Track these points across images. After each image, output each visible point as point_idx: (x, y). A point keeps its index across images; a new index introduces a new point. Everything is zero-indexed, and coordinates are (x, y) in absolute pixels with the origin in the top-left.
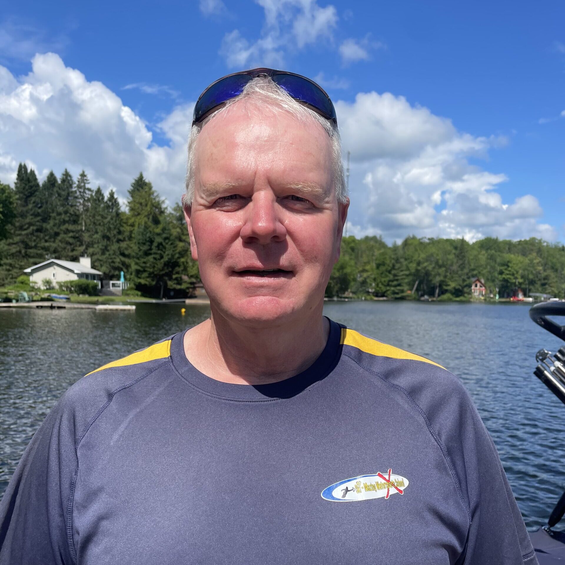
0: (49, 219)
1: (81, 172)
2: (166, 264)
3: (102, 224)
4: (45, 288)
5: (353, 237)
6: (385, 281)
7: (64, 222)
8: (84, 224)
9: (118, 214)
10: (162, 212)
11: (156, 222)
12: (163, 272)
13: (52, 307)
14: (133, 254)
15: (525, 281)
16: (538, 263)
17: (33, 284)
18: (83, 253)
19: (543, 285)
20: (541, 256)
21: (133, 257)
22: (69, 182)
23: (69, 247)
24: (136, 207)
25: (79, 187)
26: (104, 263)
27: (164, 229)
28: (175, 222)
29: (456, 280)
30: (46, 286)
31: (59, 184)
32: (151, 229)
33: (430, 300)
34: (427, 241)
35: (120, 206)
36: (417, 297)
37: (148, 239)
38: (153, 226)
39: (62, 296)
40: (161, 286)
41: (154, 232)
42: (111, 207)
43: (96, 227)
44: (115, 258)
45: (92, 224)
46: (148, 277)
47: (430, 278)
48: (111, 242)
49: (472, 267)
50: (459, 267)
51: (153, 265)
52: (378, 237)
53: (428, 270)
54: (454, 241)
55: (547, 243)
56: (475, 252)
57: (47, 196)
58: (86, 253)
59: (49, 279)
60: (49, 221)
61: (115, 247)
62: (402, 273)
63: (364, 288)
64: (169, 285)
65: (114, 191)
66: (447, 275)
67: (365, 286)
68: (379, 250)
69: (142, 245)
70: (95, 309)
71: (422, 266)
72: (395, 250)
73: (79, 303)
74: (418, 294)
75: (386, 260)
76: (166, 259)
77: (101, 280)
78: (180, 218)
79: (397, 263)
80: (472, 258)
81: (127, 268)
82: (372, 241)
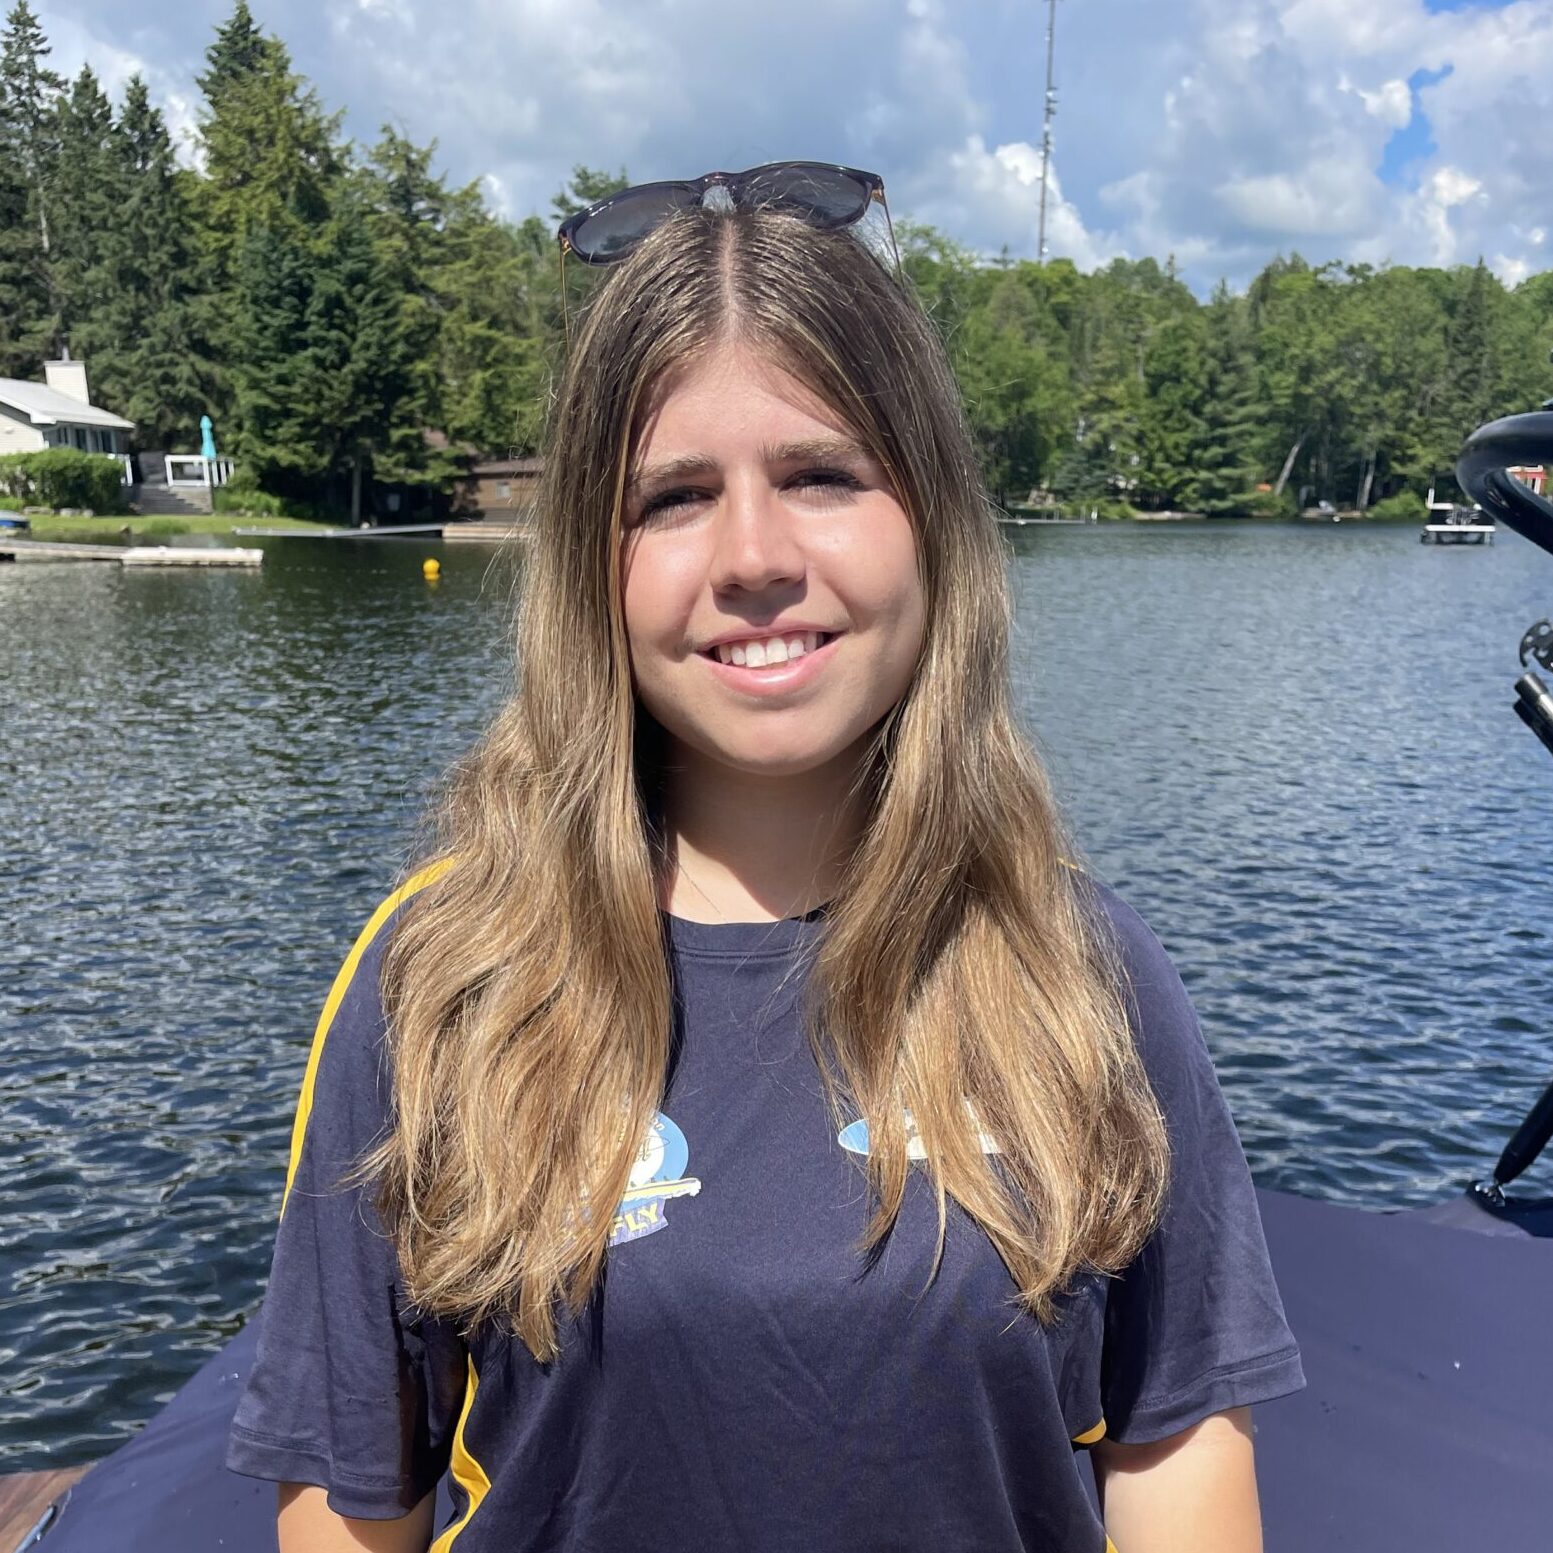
1: (14, 7)
2: (364, 385)
3: (111, 222)
5: (1069, 263)
6: (1176, 446)
8: (44, 224)
9: (168, 183)
10: (333, 168)
11: (314, 209)
12: (354, 418)
14: (238, 344)
18: (53, 343)
21: (240, 358)
24: (235, 151)
26: (134, 384)
27: (344, 241)
28: (383, 208)
32: (295, 241)
33: (1337, 518)
34: (1347, 279)
35: (172, 144)
36: (1293, 509)
37: (287, 283)
38: (302, 227)
40: (350, 471)
41: (309, 255)
42: (140, 150)
43: (93, 235)
44: (173, 363)
45: (76, 223)
46: (301, 439)
47: (1347, 430)
48: (154, 299)
50: (1456, 384)
51: (314, 389)
52: (1161, 265)
53: (1340, 397)
54: (1447, 276)
56: (1523, 325)
58: (66, 342)
61: (168, 316)
62: (1242, 411)
63: (1098, 473)
64: (379, 468)
65: (143, 81)
66: (1410, 420)
67: (1102, 468)
68: (1160, 319)
69: (267, 306)
70: (120, 560)
71: (1317, 381)
72: (1221, 319)
73: (60, 540)
74: (1297, 493)
75: (1186, 360)
76: (363, 365)
77: (133, 450)
78: (403, 195)
79: (1226, 371)
80: (1509, 346)
81: (220, 404)
82: (1138, 279)
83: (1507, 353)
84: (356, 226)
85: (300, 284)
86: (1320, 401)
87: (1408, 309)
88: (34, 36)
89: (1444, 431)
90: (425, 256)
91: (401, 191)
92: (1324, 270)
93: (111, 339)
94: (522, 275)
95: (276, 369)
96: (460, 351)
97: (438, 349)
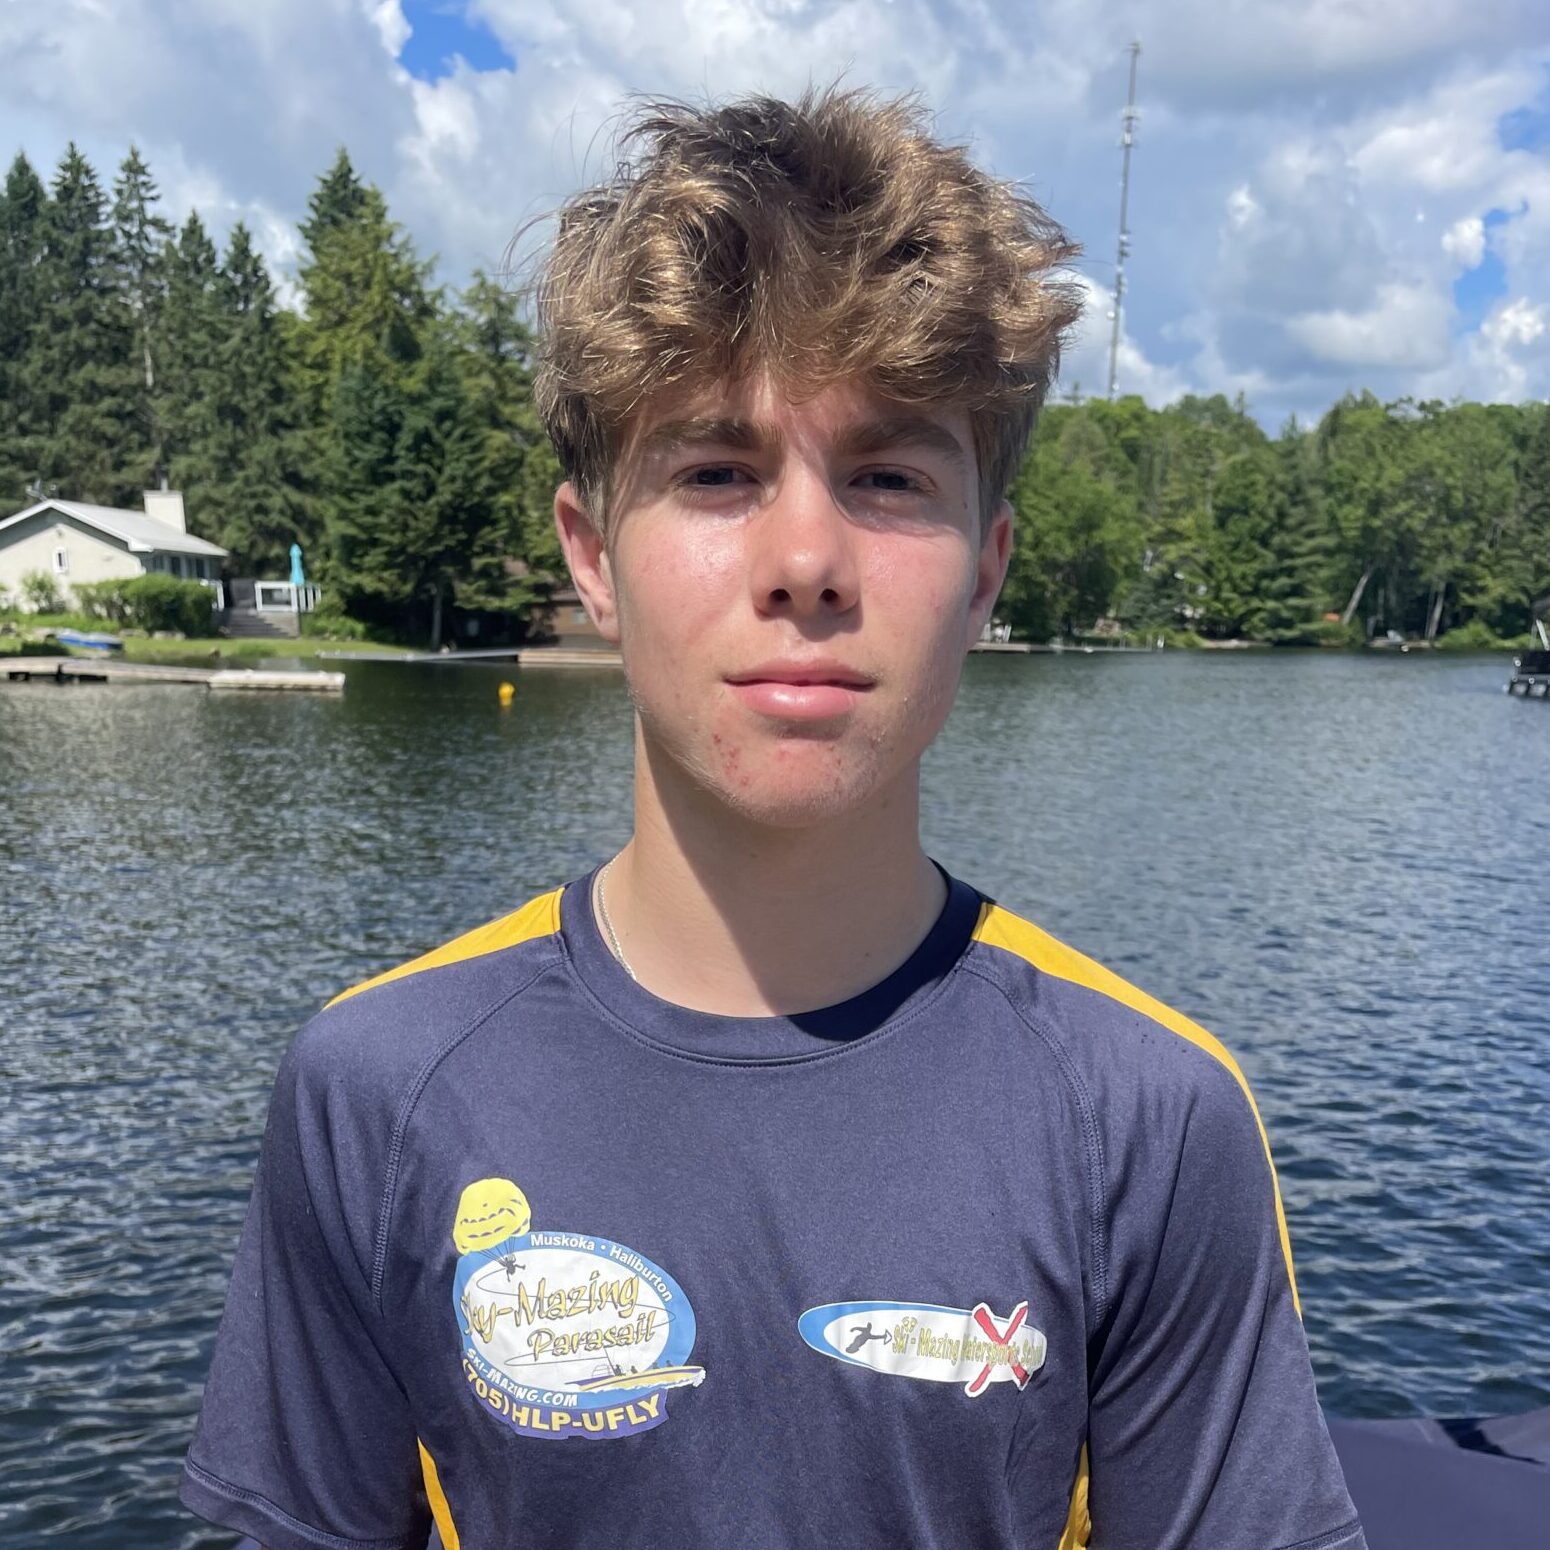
0: (27, 346)
1: (126, 156)
2: (450, 516)
3: (212, 360)
4: (35, 607)
5: (1139, 399)
6: (1244, 577)
7: (81, 356)
8: (149, 362)
9: (267, 323)
10: (425, 311)
11: (406, 349)
12: (439, 547)
13: (60, 678)
14: (329, 476)
18: (153, 474)
21: (331, 488)
22: (84, 196)
23: (104, 454)
24: (332, 294)
25: (122, 214)
26: (229, 513)
27: (434, 379)
28: (472, 349)
29: (1510, 570)
30: (37, 600)
31: (53, 207)
32: (387, 379)
33: (1407, 647)
34: (1417, 415)
35: (272, 287)
36: (1361, 639)
37: (378, 419)
38: (395, 367)
39: (93, 637)
40: (432, 599)
41: (399, 392)
42: (242, 292)
43: (195, 372)
44: (266, 494)
45: (179, 361)
46: (386, 567)
47: (1417, 561)
48: (251, 432)
50: (1527, 517)
51: (400, 519)
52: (1231, 400)
53: (1409, 530)
58: (166, 474)
59: (45, 574)
60: (28, 353)
61: (263, 450)
62: (1311, 543)
63: (1165, 602)
64: (460, 595)
65: (247, 228)
66: (1480, 552)
67: (1169, 597)
68: (1229, 454)
69: (358, 441)
70: (208, 684)
71: (1386, 513)
72: (1291, 453)
73: (152, 662)
74: (1365, 622)
75: (1256, 493)
76: (448, 497)
77: (225, 577)
78: (492, 335)
79: (1295, 504)
81: (311, 533)
82: (1208, 415)
84: (445, 365)
85: (390, 419)
86: (1389, 533)
87: (1476, 445)
88: (144, 184)
89: (1514, 563)
90: (511, 394)
91: (491, 332)
92: (1394, 406)
93: (208, 471)
95: (365, 501)
96: (542, 484)
97: (521, 482)
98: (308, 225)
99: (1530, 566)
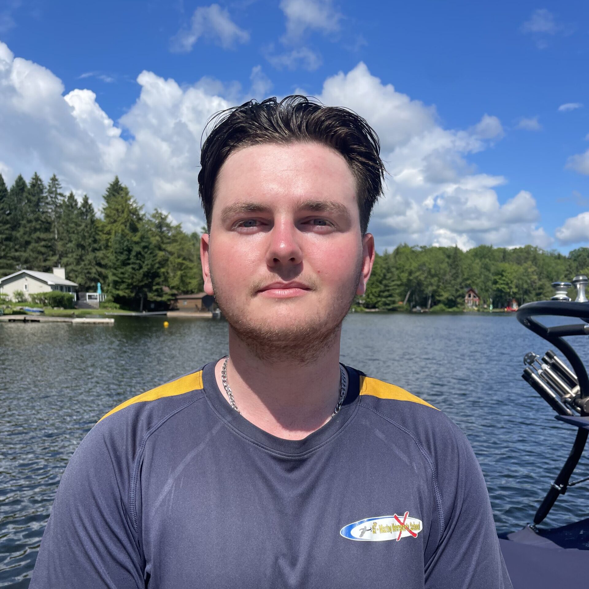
0: (19, 227)
1: (52, 176)
2: (146, 275)
3: (76, 232)
4: (17, 301)
6: (375, 292)
7: (36, 230)
8: (56, 232)
9: (93, 221)
10: (140, 219)
11: (134, 229)
12: (143, 283)
13: (25, 321)
14: (110, 264)
15: (519, 290)
16: (533, 272)
17: (4, 297)
18: (56, 263)
19: (538, 294)
20: (536, 265)
21: (110, 267)
22: (39, 187)
23: (41, 257)
24: (112, 214)
25: (50, 192)
26: (79, 274)
27: (142, 237)
28: (154, 229)
29: (448, 290)
30: (18, 298)
31: (29, 189)
32: (128, 238)
33: (422, 311)
34: (420, 250)
35: (95, 212)
37: (125, 248)
38: (131, 234)
39: (35, 309)
40: (140, 298)
41: (132, 241)
42: (85, 213)
43: (70, 235)
44: (90, 269)
45: (65, 232)
46: (127, 289)
47: (423, 288)
48: (86, 252)
49: (465, 276)
50: (452, 276)
51: (131, 275)
53: (420, 280)
54: (447, 249)
55: (543, 251)
56: (469, 261)
57: (16, 202)
58: (60, 263)
59: (21, 291)
60: (19, 229)
61: (90, 256)
62: (394, 283)
64: (149, 297)
65: (88, 196)
66: (440, 285)
69: (119, 254)
70: (71, 322)
71: (413, 275)
72: (386, 259)
73: (53, 316)
74: (410, 305)
76: (146, 269)
77: (77, 292)
78: (160, 226)
79: (388, 272)
80: (465, 267)
81: (104, 279)
83: (465, 268)
84: (145, 234)
85: (129, 248)
86: (415, 281)
87: (436, 257)
88: (57, 184)
90: (165, 242)
92: (414, 247)
94: (192, 247)
95: (121, 270)
96: (174, 266)
97: (168, 265)
98: (106, 196)
99: (454, 289)
